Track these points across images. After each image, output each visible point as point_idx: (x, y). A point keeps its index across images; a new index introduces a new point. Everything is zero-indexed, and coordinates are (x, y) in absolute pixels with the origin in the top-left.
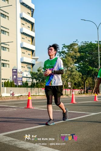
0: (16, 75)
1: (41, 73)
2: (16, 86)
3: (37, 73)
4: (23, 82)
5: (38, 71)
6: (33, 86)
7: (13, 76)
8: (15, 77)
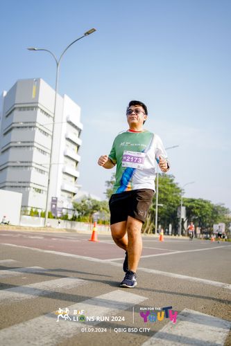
0: (56, 205)
1: (85, 205)
2: (54, 218)
3: (80, 204)
4: (62, 214)
5: (82, 202)
6: (74, 219)
7: (52, 204)
8: (54, 206)
